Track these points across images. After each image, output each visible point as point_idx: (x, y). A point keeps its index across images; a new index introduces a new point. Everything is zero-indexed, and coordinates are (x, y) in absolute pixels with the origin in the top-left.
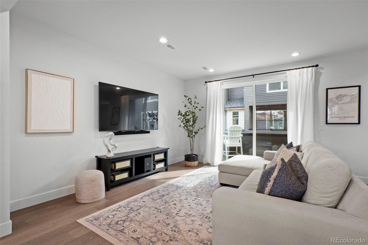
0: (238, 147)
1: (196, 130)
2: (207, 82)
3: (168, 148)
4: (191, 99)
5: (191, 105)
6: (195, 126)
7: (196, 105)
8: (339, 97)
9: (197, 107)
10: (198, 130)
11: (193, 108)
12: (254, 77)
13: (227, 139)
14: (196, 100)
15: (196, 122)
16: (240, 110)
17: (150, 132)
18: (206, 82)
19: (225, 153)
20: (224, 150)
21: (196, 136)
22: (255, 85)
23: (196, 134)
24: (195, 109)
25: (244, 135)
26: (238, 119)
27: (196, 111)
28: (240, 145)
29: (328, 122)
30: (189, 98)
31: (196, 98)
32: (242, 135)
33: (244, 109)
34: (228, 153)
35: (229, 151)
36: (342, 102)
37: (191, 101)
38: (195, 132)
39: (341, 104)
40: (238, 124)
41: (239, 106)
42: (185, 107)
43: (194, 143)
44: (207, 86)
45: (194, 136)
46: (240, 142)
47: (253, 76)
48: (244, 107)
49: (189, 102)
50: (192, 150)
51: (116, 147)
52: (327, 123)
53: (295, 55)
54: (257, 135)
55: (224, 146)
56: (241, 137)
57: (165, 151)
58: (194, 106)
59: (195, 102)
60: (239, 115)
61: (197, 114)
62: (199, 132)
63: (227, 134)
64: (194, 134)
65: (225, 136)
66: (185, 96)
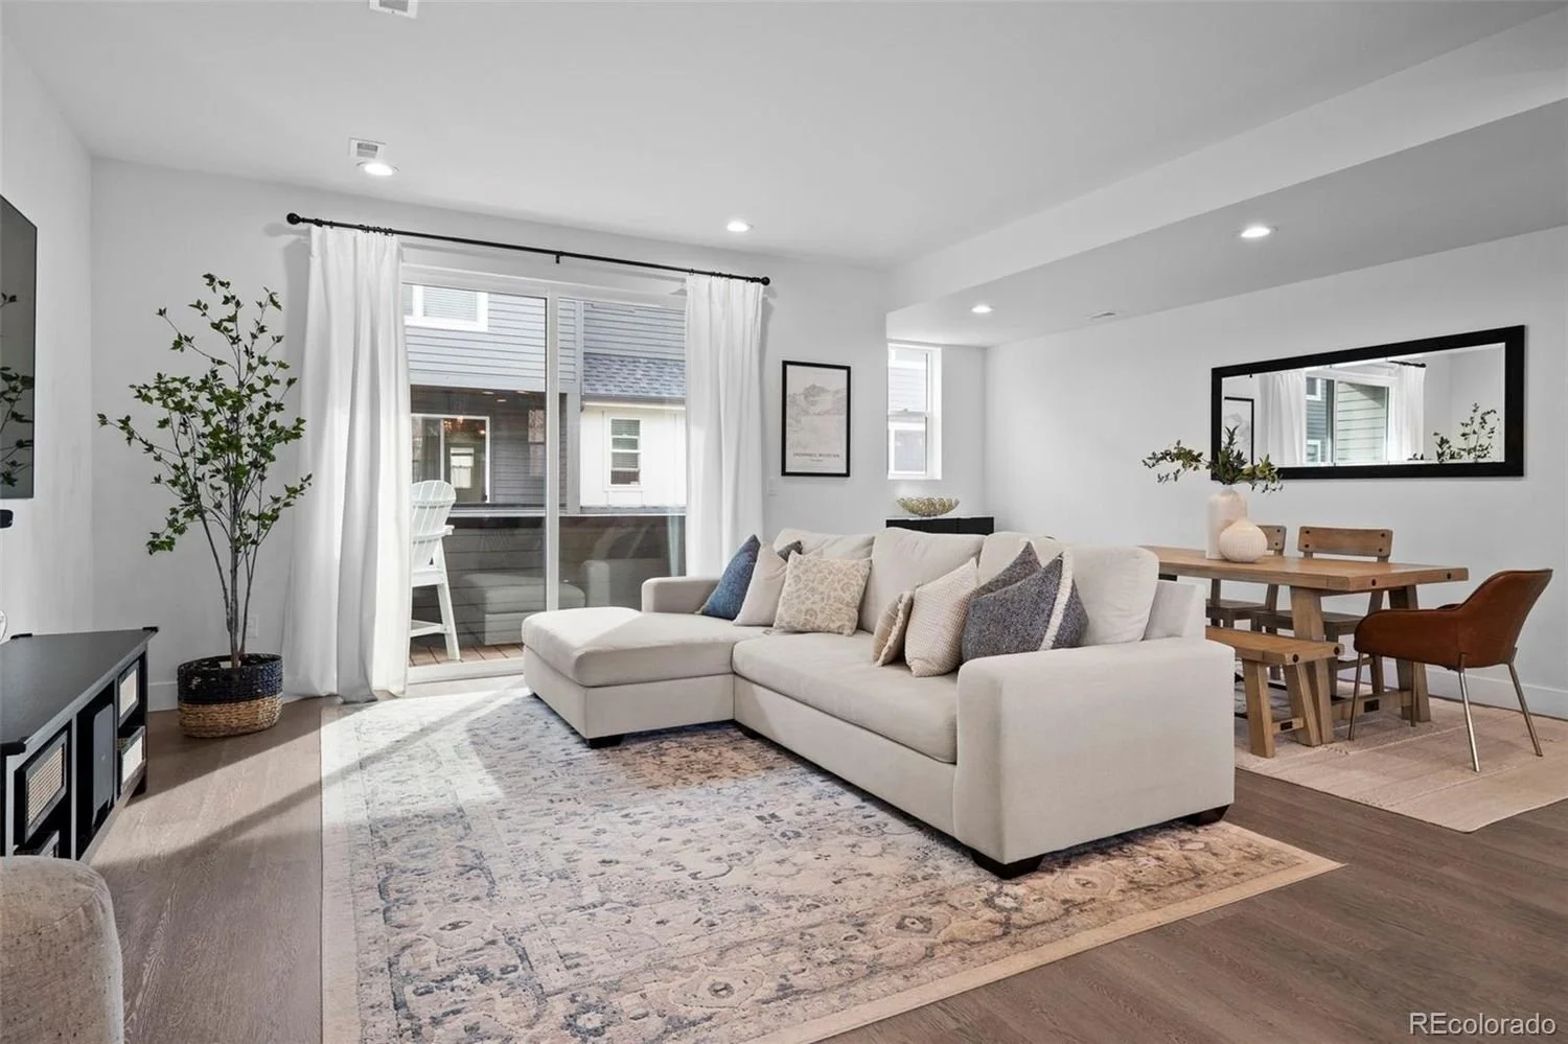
2: (307, 220)
4: (235, 304)
5: (233, 341)
8: (812, 392)
9: (261, 362)
12: (558, 262)
17: (11, 515)
18: (293, 219)
24: (251, 367)
25: (460, 525)
28: (438, 577)
29: (788, 470)
30: (228, 297)
31: (270, 306)
32: (451, 527)
36: (817, 409)
39: (814, 414)
42: (179, 345)
45: (254, 544)
46: (436, 561)
47: (555, 256)
52: (784, 473)
53: (738, 227)
56: (441, 535)
58: (246, 351)
59: (261, 329)
66: (211, 278)
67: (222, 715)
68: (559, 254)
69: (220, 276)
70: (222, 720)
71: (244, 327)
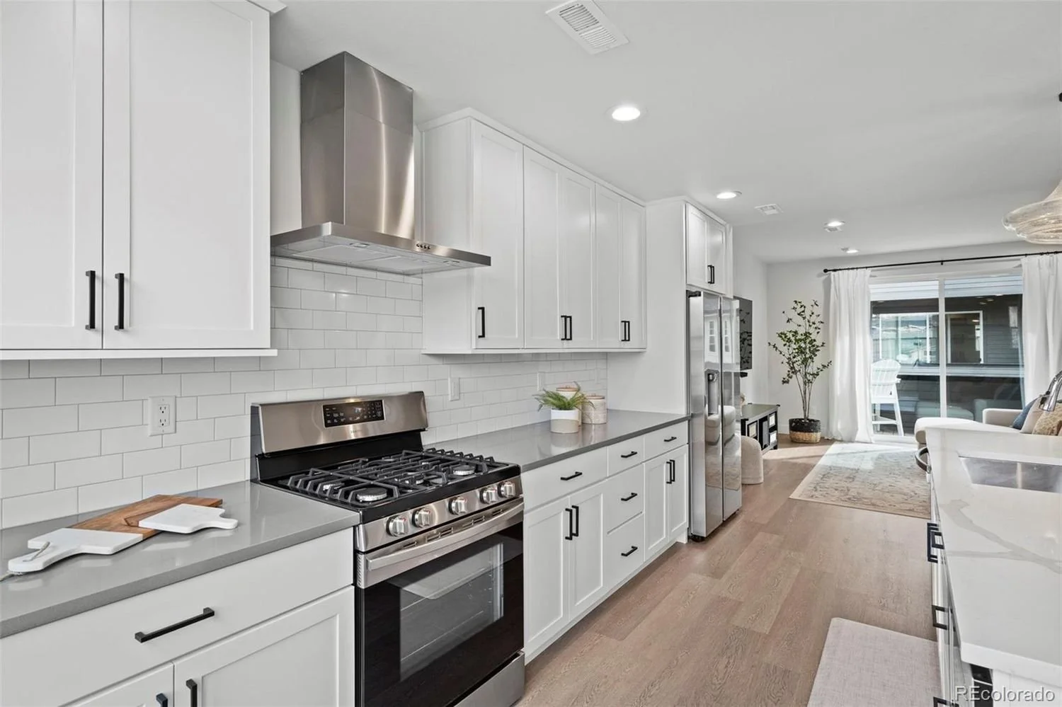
1: (815, 370)
2: (830, 270)
4: (804, 307)
5: (804, 318)
9: (814, 323)
10: (819, 369)
11: (808, 324)
18: (826, 271)
21: (815, 381)
24: (810, 326)
31: (815, 306)
37: (803, 312)
38: (811, 374)
42: (788, 321)
43: (810, 394)
44: (830, 280)
45: (811, 382)
46: (891, 394)
47: (940, 263)
49: (796, 313)
56: (896, 383)
58: (809, 321)
59: (813, 313)
62: (821, 373)
66: (796, 301)
67: (800, 435)
68: (942, 262)
69: (798, 300)
70: (801, 437)
71: (807, 314)
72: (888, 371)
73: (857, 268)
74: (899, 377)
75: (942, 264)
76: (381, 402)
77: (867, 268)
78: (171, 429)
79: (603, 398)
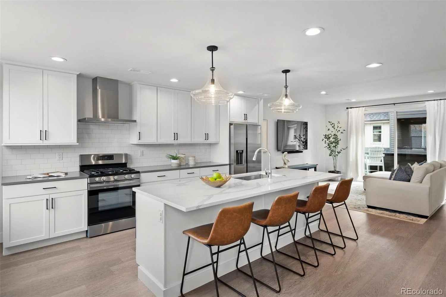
0: (380, 166)
1: (339, 150)
2: (349, 108)
3: (317, 165)
4: (334, 124)
5: (334, 129)
6: (338, 147)
7: (338, 129)
9: (339, 131)
10: (341, 150)
11: (336, 131)
13: (368, 159)
14: (339, 125)
15: (339, 143)
16: (384, 123)
17: (302, 151)
18: (347, 108)
19: (366, 171)
20: (366, 169)
21: (339, 155)
22: (396, 112)
23: (339, 154)
24: (338, 132)
25: (386, 155)
26: (381, 134)
27: (339, 134)
28: (382, 164)
30: (333, 124)
31: (339, 123)
32: (384, 155)
33: (389, 122)
34: (369, 171)
35: (370, 170)
37: (334, 126)
38: (337, 152)
40: (381, 141)
41: (382, 119)
42: (328, 130)
43: (337, 161)
44: (348, 111)
45: (337, 156)
46: (381, 161)
48: (389, 120)
49: (332, 126)
50: (335, 168)
51: (289, 161)
53: (431, 91)
54: (398, 155)
55: (366, 165)
56: (383, 156)
57: (315, 166)
58: (336, 130)
59: (338, 127)
60: (382, 130)
61: (340, 136)
62: (341, 152)
63: (368, 154)
64: (337, 153)
65: (366, 156)
66: (329, 122)
71: (336, 127)
72: (378, 151)
73: (360, 107)
74: (384, 154)
75: (394, 105)
76: (113, 155)
77: (363, 107)
78: (61, 159)
79: (195, 157)
